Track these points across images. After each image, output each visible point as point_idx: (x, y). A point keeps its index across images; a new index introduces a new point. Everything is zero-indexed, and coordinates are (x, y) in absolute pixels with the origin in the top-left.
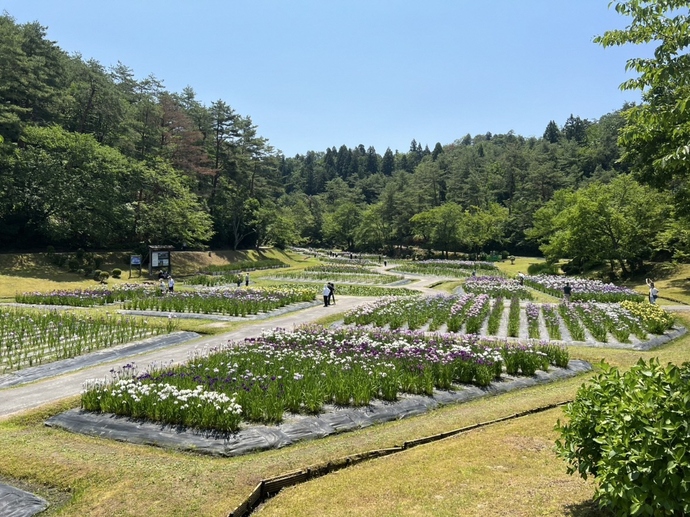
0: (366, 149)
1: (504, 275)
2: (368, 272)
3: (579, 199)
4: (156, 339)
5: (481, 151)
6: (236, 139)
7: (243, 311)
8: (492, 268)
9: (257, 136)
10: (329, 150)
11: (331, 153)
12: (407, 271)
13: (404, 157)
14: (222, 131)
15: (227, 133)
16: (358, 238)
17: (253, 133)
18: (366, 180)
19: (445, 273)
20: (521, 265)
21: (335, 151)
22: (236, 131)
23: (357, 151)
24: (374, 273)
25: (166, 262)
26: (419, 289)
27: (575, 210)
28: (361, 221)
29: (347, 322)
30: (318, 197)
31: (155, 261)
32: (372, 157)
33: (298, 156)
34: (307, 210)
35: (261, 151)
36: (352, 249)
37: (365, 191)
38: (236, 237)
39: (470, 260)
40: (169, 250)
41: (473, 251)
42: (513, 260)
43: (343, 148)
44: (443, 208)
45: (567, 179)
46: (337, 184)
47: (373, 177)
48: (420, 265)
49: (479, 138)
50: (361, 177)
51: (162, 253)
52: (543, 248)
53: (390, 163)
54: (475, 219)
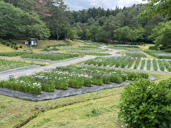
0: (101, 8)
1: (141, 50)
2: (98, 48)
3: (166, 26)
4: (27, 67)
5: (138, 9)
6: (58, 5)
7: (55, 59)
8: (137, 47)
9: (64, 4)
10: (89, 9)
11: (90, 10)
12: (110, 48)
13: (113, 11)
14: (53, 3)
15: (55, 3)
16: (97, 37)
17: (63, 3)
18: (100, 19)
19: (122, 49)
20: (147, 47)
21: (91, 9)
22: (58, 2)
23: (98, 9)
24: (100, 48)
25: (36, 44)
26: (112, 54)
27: (164, 29)
28: (98, 32)
29: (86, 63)
30: (85, 24)
31: (32, 43)
32: (103, 11)
33: (79, 11)
34: (80, 28)
35: (66, 9)
36: (95, 41)
37: (100, 22)
38: (58, 36)
39: (132, 45)
40: (36, 40)
41: (132, 42)
42: (145, 45)
43: (94, 8)
44: (124, 28)
45: (164, 19)
46: (91, 20)
47: (103, 17)
48: (115, 46)
49: (138, 5)
50: (99, 17)
51: (34, 41)
52: (154, 41)
53: (108, 13)
54: (134, 31)
